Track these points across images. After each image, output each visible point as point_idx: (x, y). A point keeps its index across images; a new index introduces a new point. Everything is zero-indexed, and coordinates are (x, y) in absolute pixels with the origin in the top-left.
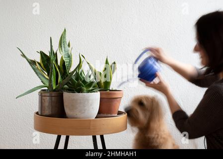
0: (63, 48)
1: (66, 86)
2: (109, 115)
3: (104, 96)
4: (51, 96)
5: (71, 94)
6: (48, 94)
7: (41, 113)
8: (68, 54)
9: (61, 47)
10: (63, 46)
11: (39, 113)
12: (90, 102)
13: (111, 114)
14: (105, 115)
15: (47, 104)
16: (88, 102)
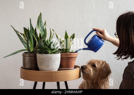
0: (40, 25)
1: (38, 50)
2: (68, 69)
3: (64, 56)
4: (30, 56)
5: (41, 55)
6: (28, 55)
7: (24, 67)
8: (43, 29)
9: (38, 24)
10: (40, 24)
11: (23, 67)
12: (53, 60)
13: (69, 68)
14: (65, 69)
15: (27, 61)
16: (51, 60)
